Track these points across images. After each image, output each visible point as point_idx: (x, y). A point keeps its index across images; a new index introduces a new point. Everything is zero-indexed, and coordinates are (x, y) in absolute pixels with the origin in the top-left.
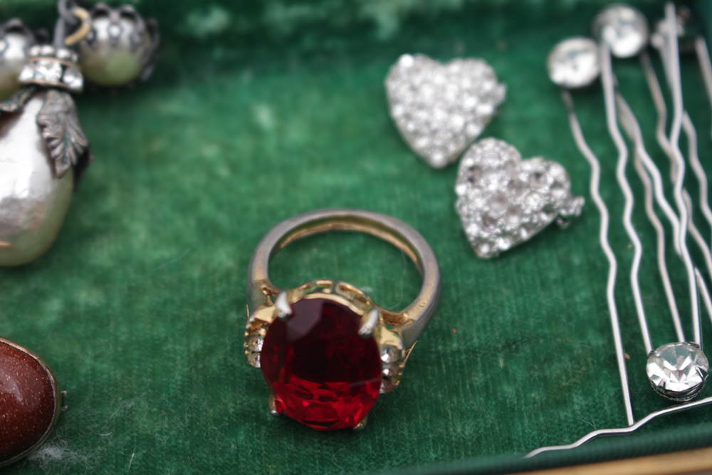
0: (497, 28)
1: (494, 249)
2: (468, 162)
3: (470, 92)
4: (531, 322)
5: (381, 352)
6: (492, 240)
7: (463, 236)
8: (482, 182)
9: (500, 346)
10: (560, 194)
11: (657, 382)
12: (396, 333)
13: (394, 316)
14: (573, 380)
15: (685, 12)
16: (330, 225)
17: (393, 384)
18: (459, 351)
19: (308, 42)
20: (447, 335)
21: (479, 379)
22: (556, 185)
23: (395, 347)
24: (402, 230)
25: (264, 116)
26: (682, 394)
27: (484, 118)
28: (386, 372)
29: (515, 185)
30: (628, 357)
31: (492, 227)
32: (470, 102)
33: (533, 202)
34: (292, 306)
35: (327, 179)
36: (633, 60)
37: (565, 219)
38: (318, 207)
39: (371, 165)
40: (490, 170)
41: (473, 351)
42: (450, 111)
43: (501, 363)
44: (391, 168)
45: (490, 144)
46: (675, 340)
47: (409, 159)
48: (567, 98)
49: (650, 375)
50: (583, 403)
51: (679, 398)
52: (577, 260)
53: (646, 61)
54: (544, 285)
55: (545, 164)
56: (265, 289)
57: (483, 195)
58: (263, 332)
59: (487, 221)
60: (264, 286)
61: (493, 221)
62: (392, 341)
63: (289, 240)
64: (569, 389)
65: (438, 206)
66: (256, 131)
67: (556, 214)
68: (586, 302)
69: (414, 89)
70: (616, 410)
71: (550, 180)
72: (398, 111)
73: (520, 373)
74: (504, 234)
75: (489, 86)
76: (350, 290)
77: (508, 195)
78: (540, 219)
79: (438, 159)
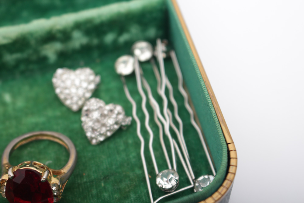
0: (95, 54)
1: (98, 141)
2: (85, 108)
3: (85, 81)
4: (114, 167)
5: (52, 187)
6: (96, 137)
7: (86, 137)
8: (90, 115)
9: (102, 178)
10: (121, 117)
11: (160, 186)
12: (58, 179)
13: (57, 172)
14: (130, 188)
15: (166, 41)
16: (34, 138)
17: (59, 198)
18: (86, 182)
19: (22, 67)
20: (82, 176)
21: (94, 192)
22: (119, 114)
23: (57, 184)
24: (62, 137)
25: (7, 98)
26: (170, 189)
27: (91, 90)
28: (55, 194)
29: (103, 115)
30: (150, 177)
31: (96, 132)
32: (85, 85)
33: (110, 121)
34: (14, 173)
35: (32, 120)
36: (148, 62)
37: (124, 126)
38: (30, 131)
39: (50, 113)
40: (93, 110)
41: (92, 182)
42: (77, 88)
43: (103, 185)
44: (58, 113)
45: (93, 100)
46: (167, 168)
47: (64, 109)
48: (123, 80)
49: (157, 183)
50: (135, 197)
51: (169, 191)
52: (130, 141)
53: (153, 62)
54: (118, 152)
55: (114, 106)
56: (7, 167)
57: (91, 120)
58: (6, 184)
59: (93, 130)
60: (7, 166)
61: (96, 130)
62: (55, 182)
63: (18, 146)
64: (129, 192)
65: (76, 126)
66: (4, 104)
67: (120, 125)
68: (134, 157)
69: (63, 82)
70: (147, 198)
71: (116, 112)
72: (58, 91)
73: (110, 187)
74: (101, 135)
75: (92, 77)
76: (38, 164)
77: (100, 120)
78: (114, 128)
79: (75, 108)
